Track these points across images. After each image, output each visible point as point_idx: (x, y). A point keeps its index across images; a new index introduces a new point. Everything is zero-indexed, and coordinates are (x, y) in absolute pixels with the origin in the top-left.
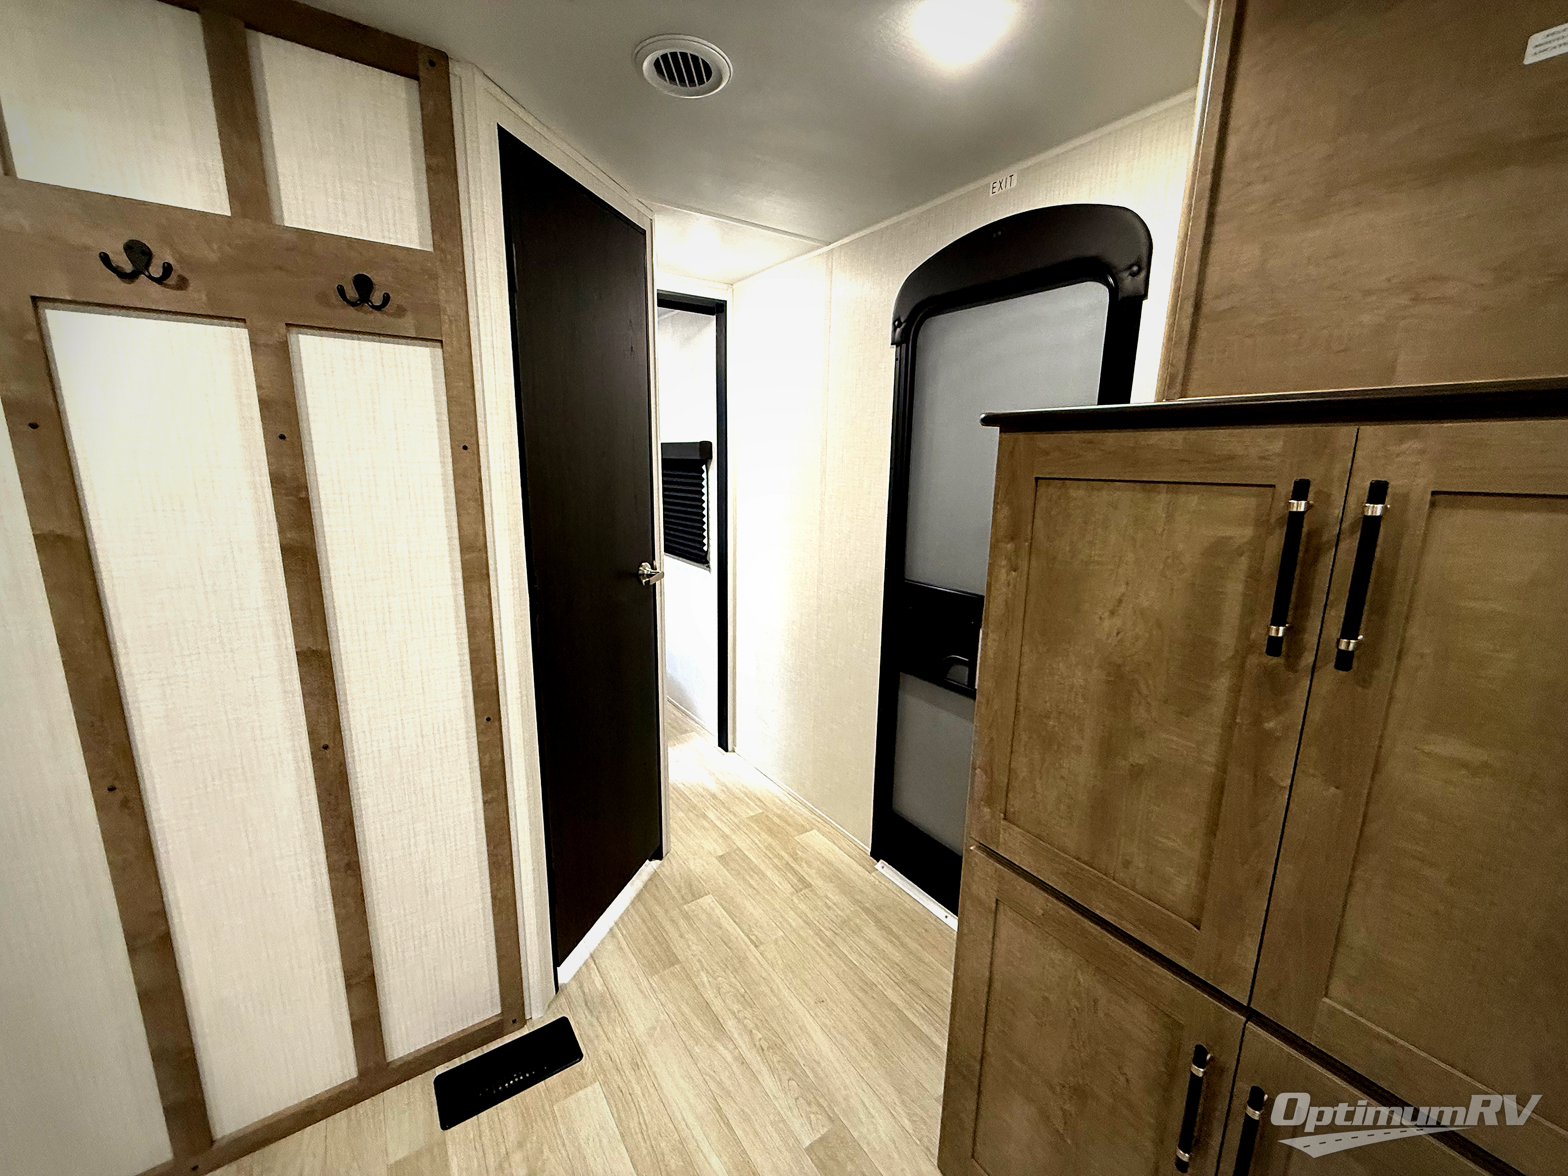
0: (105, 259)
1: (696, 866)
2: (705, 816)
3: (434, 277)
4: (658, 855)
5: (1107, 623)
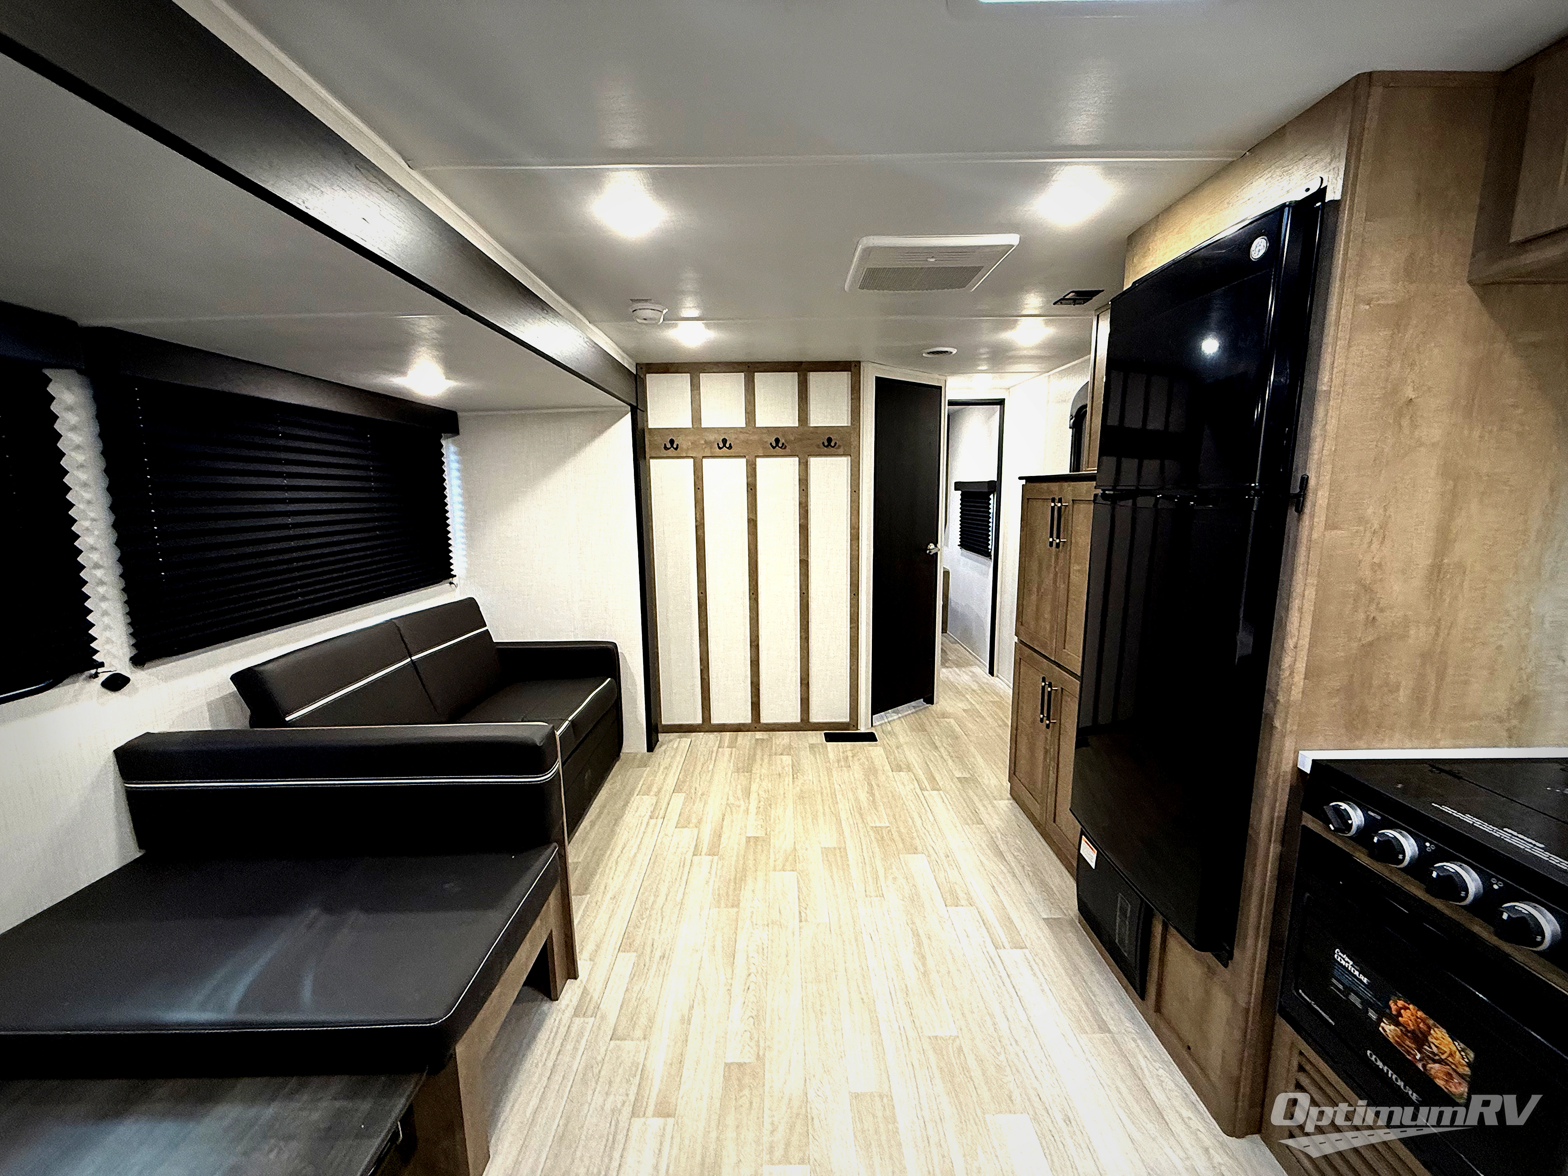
0: (771, 444)
1: (949, 709)
2: (964, 696)
3: (850, 434)
4: (930, 700)
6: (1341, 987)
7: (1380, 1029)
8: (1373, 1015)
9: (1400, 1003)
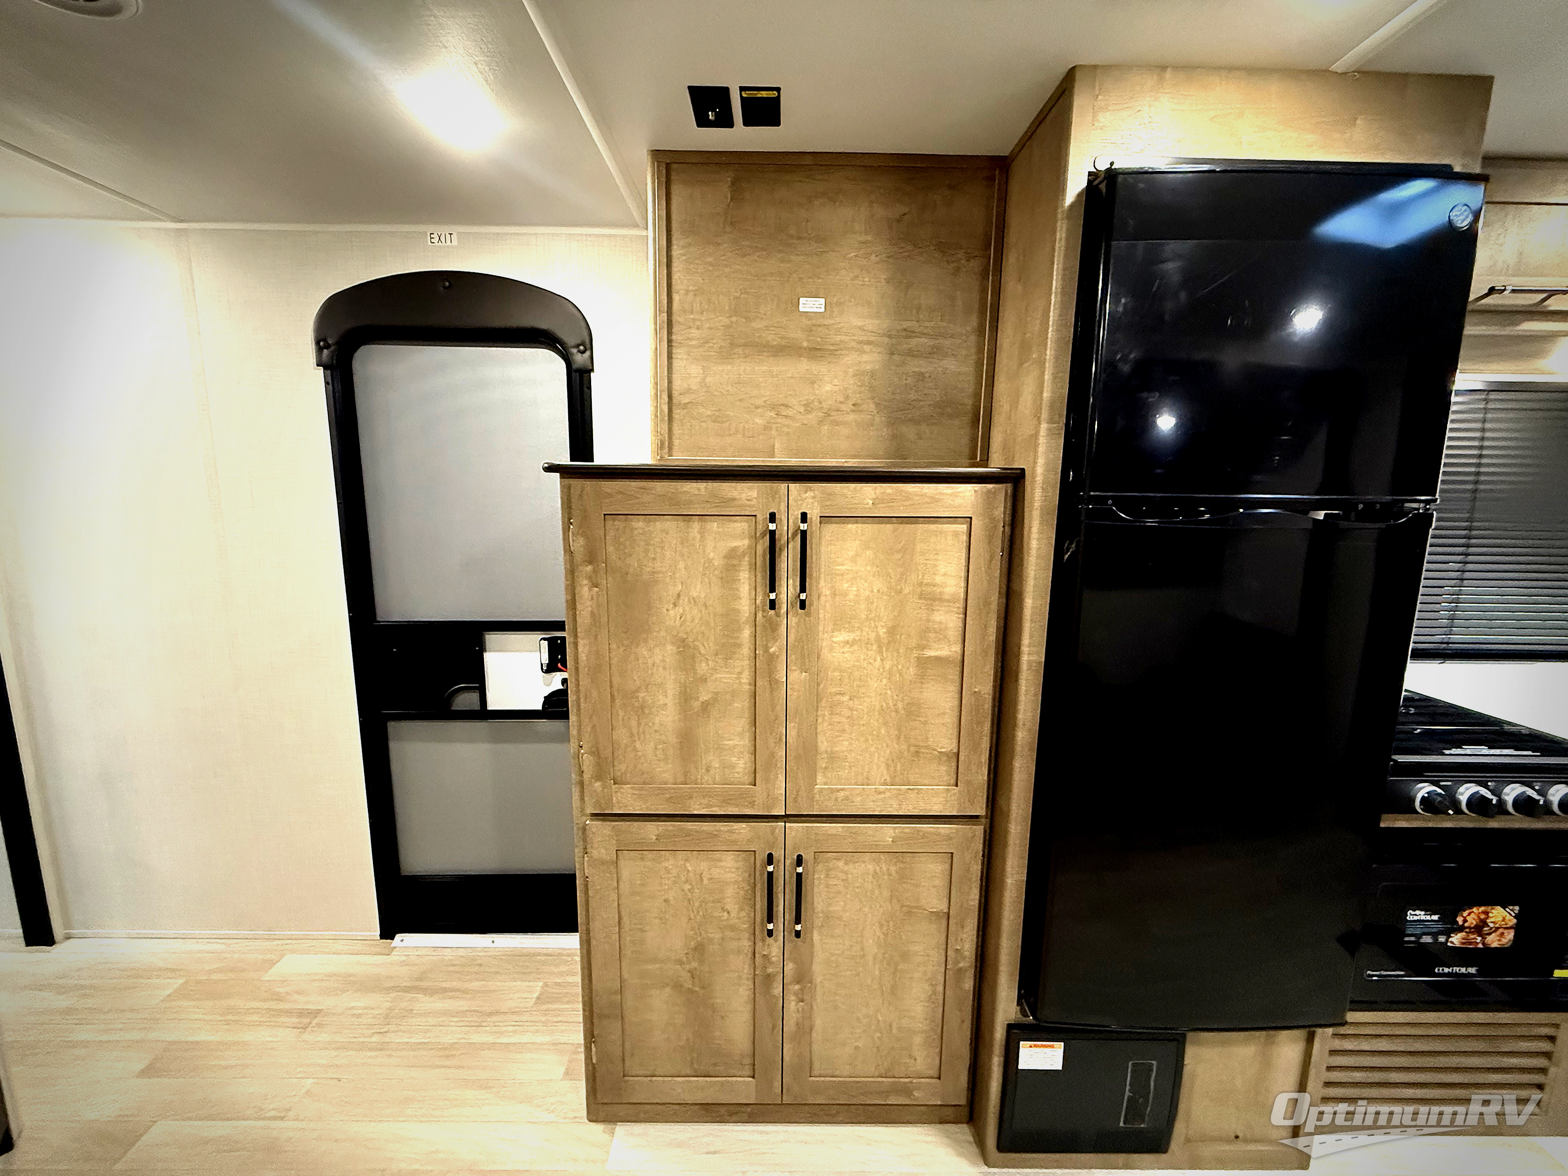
1: (101, 1110)
5: (672, 612)
6: (1413, 939)
7: (1449, 944)
8: (1442, 939)
9: (1465, 914)
